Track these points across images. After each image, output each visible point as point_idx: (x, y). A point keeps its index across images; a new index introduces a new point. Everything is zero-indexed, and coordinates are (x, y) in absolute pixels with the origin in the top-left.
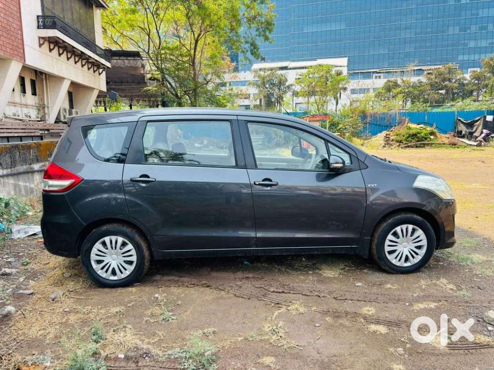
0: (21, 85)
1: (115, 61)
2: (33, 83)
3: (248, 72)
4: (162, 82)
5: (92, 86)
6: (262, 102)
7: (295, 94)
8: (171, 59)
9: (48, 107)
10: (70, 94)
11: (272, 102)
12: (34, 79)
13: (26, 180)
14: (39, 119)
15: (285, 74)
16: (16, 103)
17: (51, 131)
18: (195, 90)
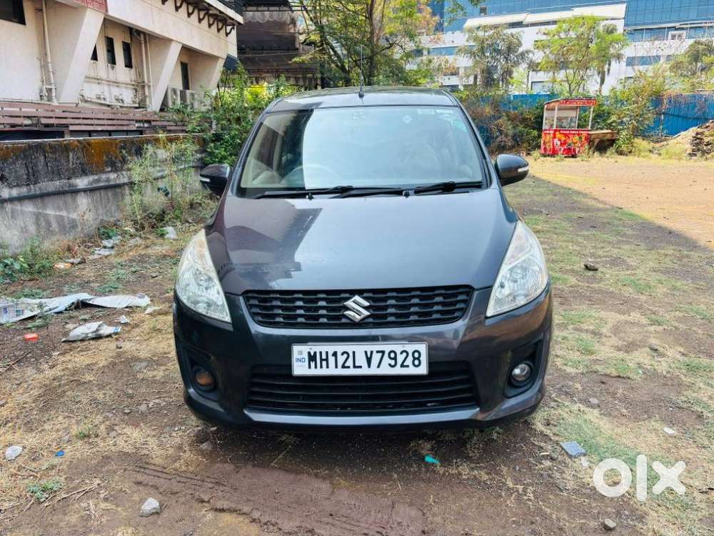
0: (108, 51)
1: (250, 13)
2: (127, 49)
3: (458, 33)
4: (323, 45)
5: (215, 53)
6: (478, 80)
7: (534, 67)
8: (336, 9)
9: (149, 86)
10: (184, 68)
11: (494, 80)
12: (128, 41)
13: (61, 205)
14: (137, 105)
15: (518, 33)
16: (101, 80)
17: (153, 123)
18: (371, 59)
